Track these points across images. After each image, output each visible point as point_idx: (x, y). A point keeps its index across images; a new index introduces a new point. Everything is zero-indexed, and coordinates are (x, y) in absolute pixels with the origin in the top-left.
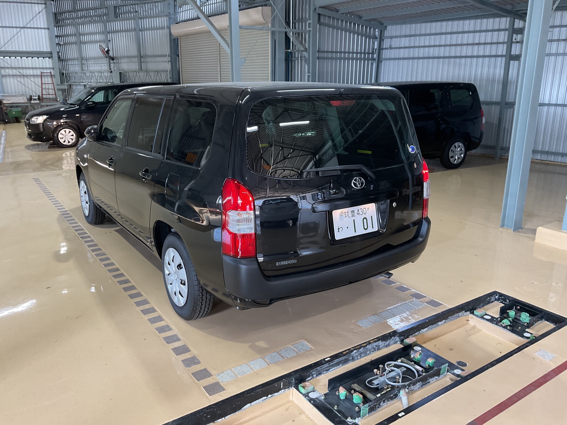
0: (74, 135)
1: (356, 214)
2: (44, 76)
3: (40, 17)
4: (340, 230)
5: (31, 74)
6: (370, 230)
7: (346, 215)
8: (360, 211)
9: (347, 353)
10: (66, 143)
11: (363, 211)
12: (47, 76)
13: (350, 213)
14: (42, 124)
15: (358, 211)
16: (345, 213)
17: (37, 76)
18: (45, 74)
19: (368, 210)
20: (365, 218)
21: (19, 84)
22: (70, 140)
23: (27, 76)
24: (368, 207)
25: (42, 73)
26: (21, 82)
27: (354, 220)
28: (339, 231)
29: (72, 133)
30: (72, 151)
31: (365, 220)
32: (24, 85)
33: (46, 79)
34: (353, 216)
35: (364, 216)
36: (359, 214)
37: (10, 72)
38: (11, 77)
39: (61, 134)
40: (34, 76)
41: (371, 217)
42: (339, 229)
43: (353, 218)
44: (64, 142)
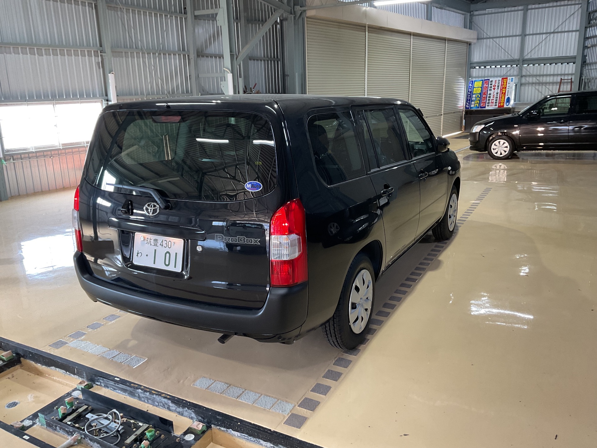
0: (509, 147)
1: (158, 245)
2: (564, 83)
3: (574, 19)
4: (140, 255)
5: (551, 81)
6: (171, 268)
7: (148, 242)
8: (164, 243)
9: (134, 387)
10: (498, 155)
11: (167, 244)
12: (567, 83)
13: (152, 241)
14: (478, 133)
15: (162, 242)
16: (148, 239)
17: (556, 83)
18: (565, 81)
19: (174, 245)
20: (168, 252)
21: (537, 91)
22: (503, 152)
23: (546, 83)
24: (174, 241)
25: (561, 79)
26: (538, 91)
27: (155, 250)
28: (137, 255)
29: (507, 144)
30: (503, 164)
31: (168, 255)
32: (541, 93)
33: (565, 87)
34: (155, 245)
35: (167, 249)
36: (162, 245)
37: (530, 80)
38: (530, 85)
39: (495, 144)
40: (553, 83)
41: (176, 254)
42: (138, 253)
43: (155, 248)
44: (496, 153)
